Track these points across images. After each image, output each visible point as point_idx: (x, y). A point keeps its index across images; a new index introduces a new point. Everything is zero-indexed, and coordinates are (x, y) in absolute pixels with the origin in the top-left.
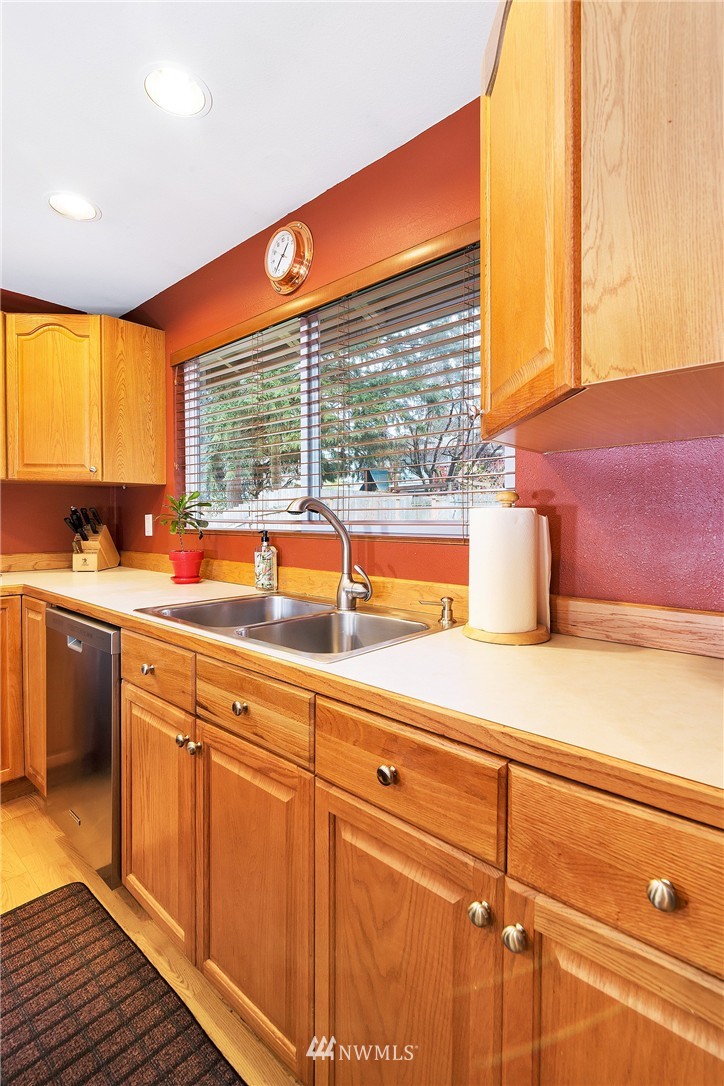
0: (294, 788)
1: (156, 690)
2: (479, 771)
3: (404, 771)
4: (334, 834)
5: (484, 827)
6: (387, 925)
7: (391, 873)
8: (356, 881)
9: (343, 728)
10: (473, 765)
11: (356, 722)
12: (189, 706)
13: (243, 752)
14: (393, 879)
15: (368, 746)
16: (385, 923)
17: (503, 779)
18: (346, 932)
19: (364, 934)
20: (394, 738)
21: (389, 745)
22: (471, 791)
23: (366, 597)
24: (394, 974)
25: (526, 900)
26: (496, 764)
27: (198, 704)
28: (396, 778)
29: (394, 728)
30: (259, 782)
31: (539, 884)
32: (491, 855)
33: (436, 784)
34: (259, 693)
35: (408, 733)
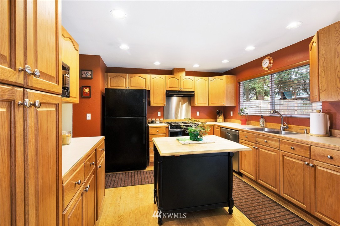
0: (276, 152)
1: (248, 140)
2: (306, 147)
3: (295, 148)
4: (283, 158)
5: (307, 153)
6: (293, 168)
7: (293, 161)
8: (287, 163)
9: (285, 143)
10: (306, 146)
11: (287, 142)
12: (255, 142)
13: (266, 148)
14: (293, 162)
15: (289, 145)
16: (292, 168)
17: (310, 148)
18: (286, 171)
19: (289, 170)
20: (293, 144)
21: (292, 144)
22: (305, 149)
23: (287, 128)
24: (294, 175)
25: (313, 161)
26: (309, 146)
27: (256, 141)
28: (294, 149)
29: (293, 142)
30: (269, 152)
31: (315, 159)
32: (308, 157)
33: (300, 149)
34: (269, 139)
35: (295, 143)
